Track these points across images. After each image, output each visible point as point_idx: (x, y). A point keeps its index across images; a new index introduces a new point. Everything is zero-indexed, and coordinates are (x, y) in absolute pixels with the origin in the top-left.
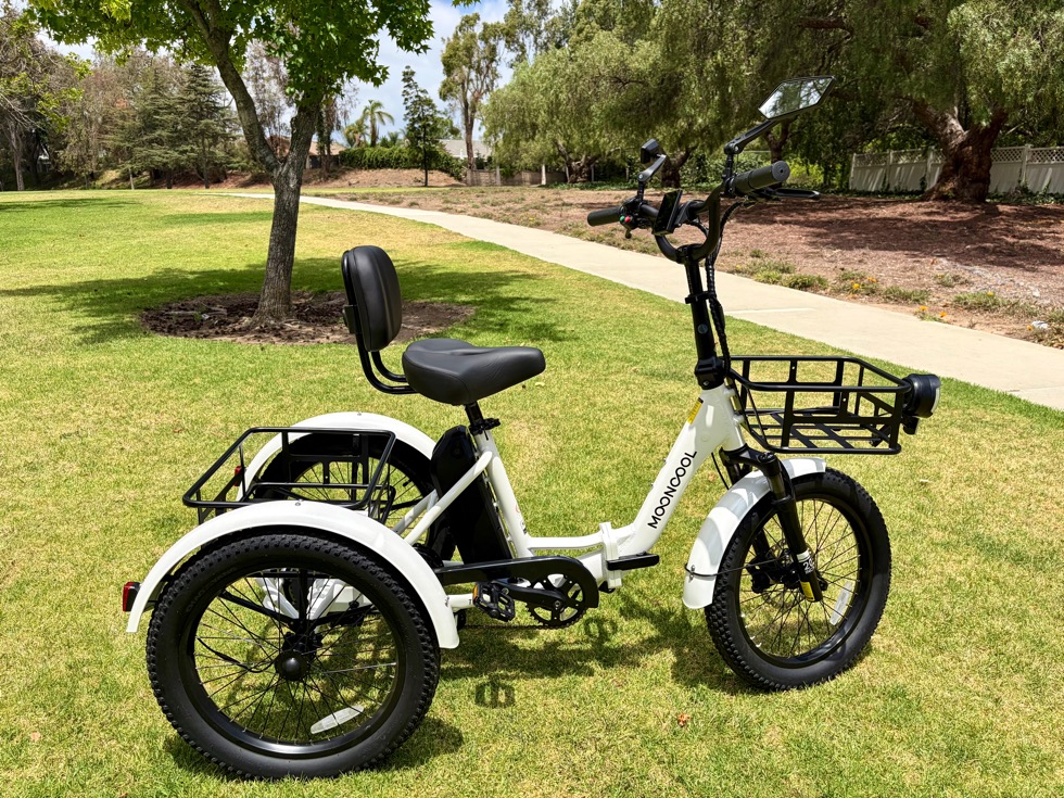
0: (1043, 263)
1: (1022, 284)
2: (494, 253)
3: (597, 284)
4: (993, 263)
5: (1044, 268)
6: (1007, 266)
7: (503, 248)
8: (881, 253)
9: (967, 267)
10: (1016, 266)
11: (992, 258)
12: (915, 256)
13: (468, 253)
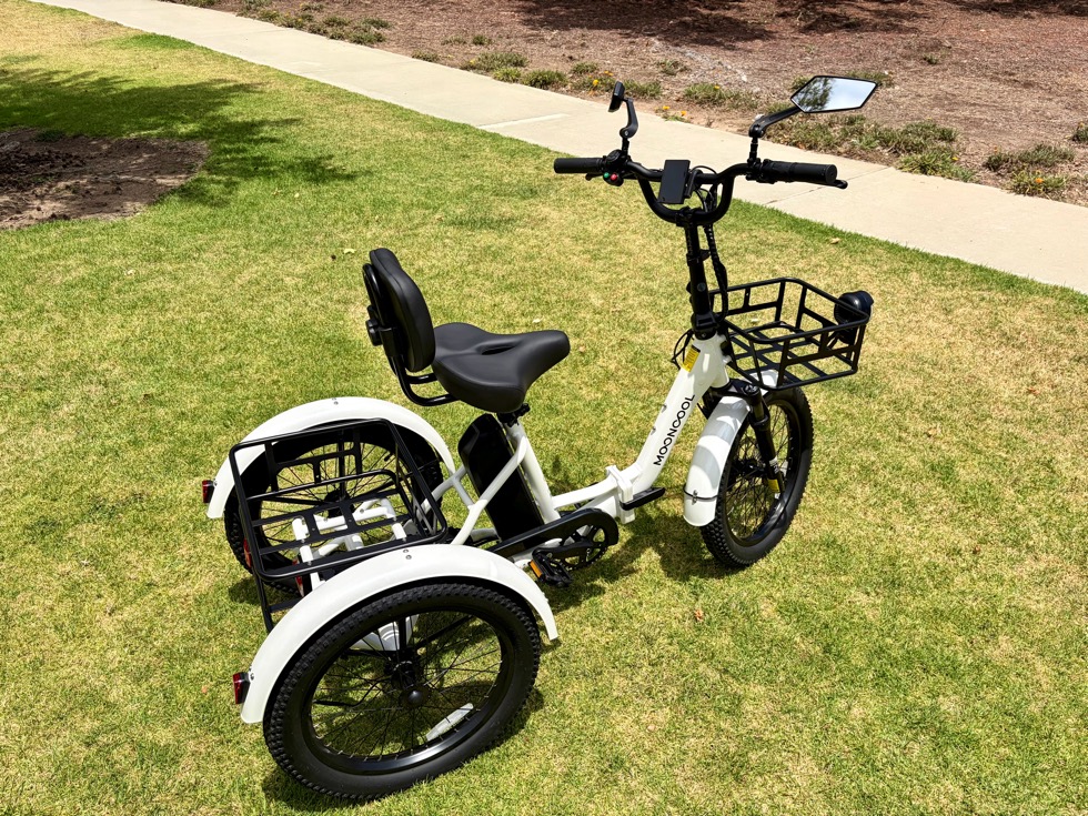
0: (738, 39)
1: (729, 67)
2: (180, 53)
3: (332, 96)
4: (696, 41)
5: (740, 44)
6: (709, 44)
7: (187, 45)
8: (597, 32)
9: (678, 49)
10: (718, 44)
11: (695, 35)
12: (628, 36)
13: (145, 54)
